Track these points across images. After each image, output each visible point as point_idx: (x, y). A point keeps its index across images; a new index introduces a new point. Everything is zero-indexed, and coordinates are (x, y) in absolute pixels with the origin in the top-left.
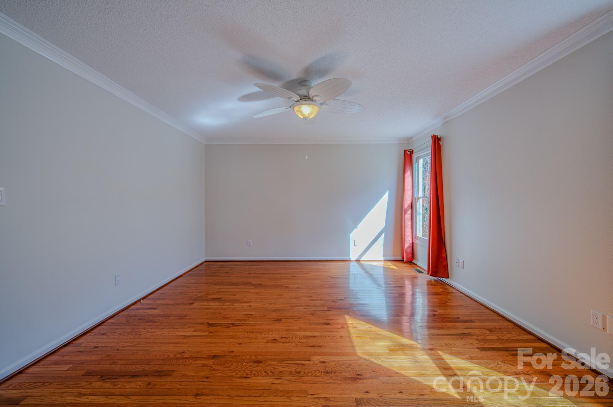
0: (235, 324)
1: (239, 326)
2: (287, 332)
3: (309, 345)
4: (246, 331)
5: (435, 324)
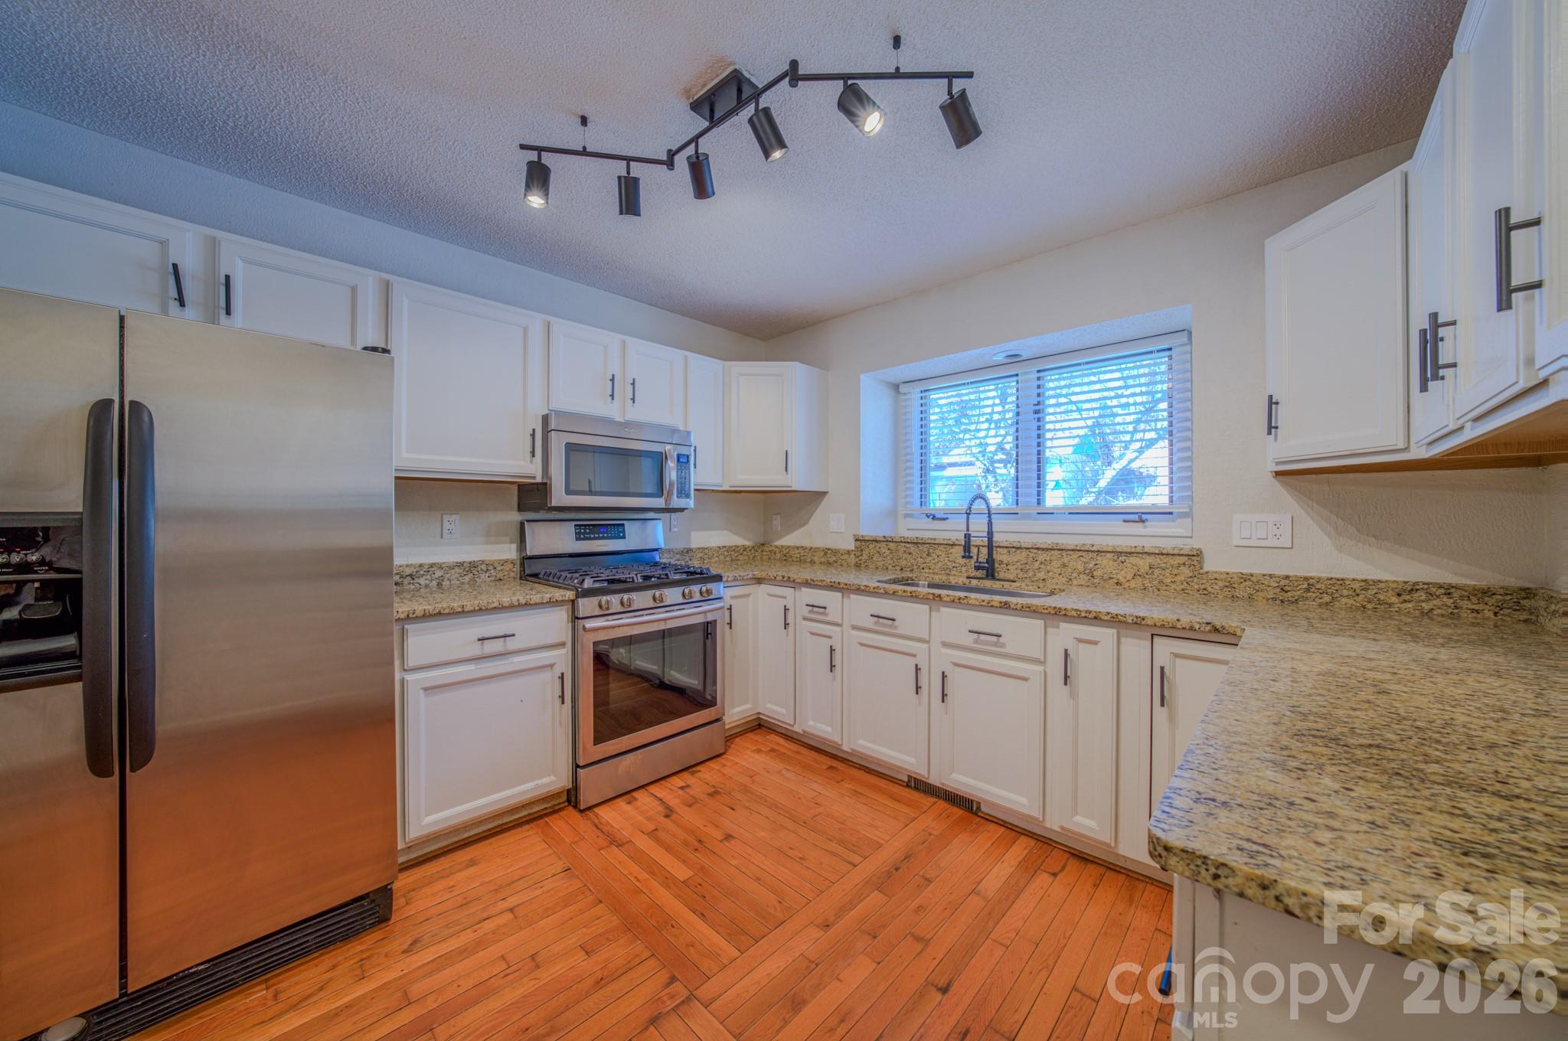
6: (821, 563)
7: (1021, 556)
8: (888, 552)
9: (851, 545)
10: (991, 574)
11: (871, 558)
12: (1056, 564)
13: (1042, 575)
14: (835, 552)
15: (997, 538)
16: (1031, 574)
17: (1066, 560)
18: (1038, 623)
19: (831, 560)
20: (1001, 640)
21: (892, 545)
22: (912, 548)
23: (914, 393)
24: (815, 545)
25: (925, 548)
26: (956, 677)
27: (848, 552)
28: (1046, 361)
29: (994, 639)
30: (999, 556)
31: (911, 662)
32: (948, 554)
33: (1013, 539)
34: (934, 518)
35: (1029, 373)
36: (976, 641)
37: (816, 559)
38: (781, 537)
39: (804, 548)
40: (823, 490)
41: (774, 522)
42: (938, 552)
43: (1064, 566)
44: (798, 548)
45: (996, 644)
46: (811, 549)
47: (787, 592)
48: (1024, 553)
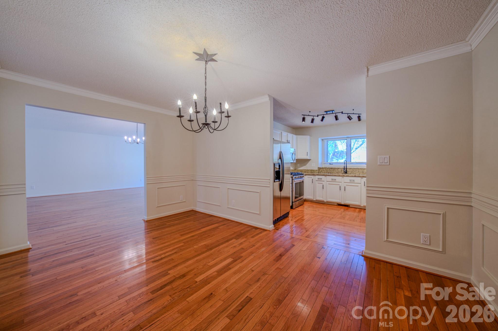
6: (310, 172)
7: (351, 170)
8: (325, 170)
9: (317, 169)
10: (346, 173)
11: (322, 171)
12: (357, 171)
13: (355, 173)
14: (313, 170)
15: (347, 167)
16: (353, 173)
17: (359, 170)
18: (360, 178)
19: (312, 172)
20: (354, 181)
21: (326, 169)
22: (330, 169)
23: (326, 141)
24: (308, 169)
25: (333, 169)
26: (347, 187)
27: (317, 170)
28: (351, 138)
29: (353, 181)
30: (348, 170)
31: (339, 186)
32: (338, 170)
33: (350, 167)
34: (330, 164)
35: (349, 140)
36: (350, 181)
37: (309, 172)
38: (299, 168)
39: (306, 170)
40: (310, 159)
41: (298, 165)
42: (336, 170)
43: (359, 171)
44: (304, 170)
45: (354, 182)
46: (307, 170)
47: (313, 177)
48: (352, 169)
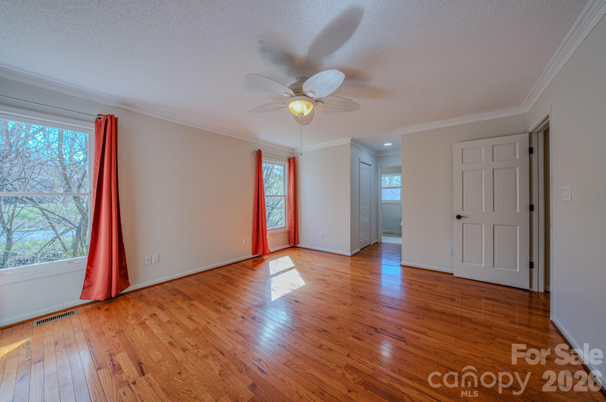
0: (374, 330)
1: (370, 327)
2: (332, 306)
3: (326, 295)
4: (365, 318)
5: (236, 278)
